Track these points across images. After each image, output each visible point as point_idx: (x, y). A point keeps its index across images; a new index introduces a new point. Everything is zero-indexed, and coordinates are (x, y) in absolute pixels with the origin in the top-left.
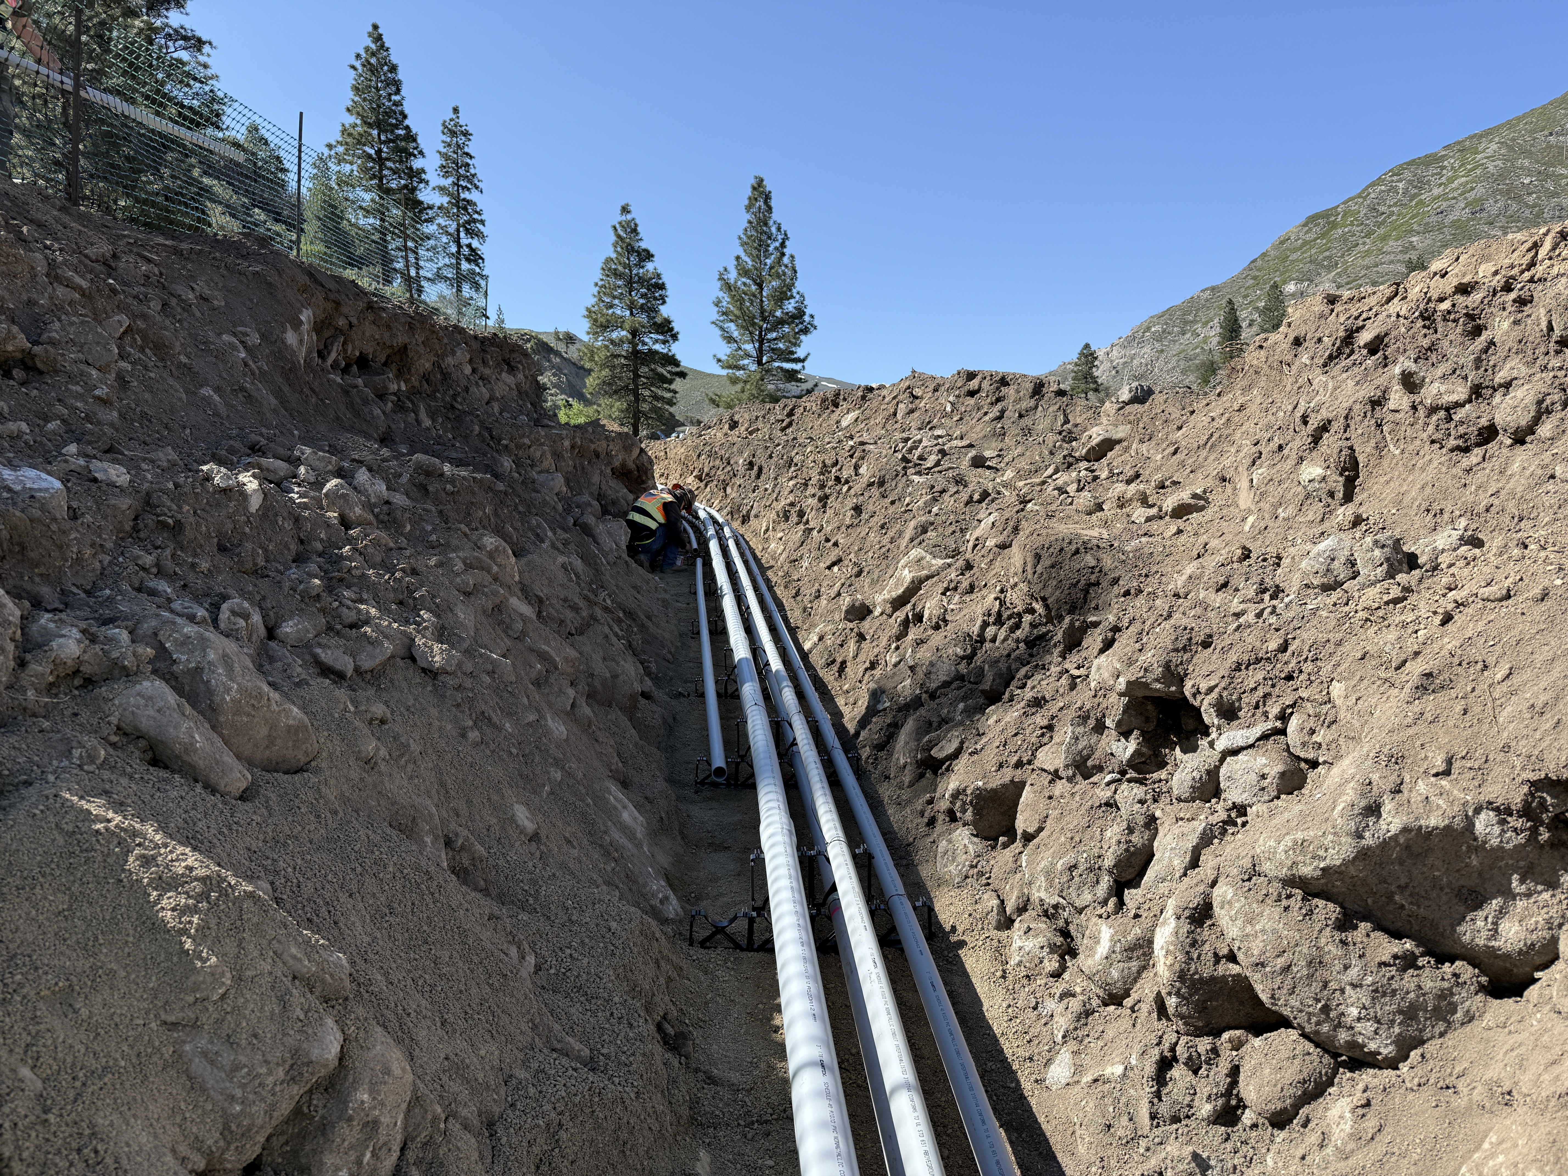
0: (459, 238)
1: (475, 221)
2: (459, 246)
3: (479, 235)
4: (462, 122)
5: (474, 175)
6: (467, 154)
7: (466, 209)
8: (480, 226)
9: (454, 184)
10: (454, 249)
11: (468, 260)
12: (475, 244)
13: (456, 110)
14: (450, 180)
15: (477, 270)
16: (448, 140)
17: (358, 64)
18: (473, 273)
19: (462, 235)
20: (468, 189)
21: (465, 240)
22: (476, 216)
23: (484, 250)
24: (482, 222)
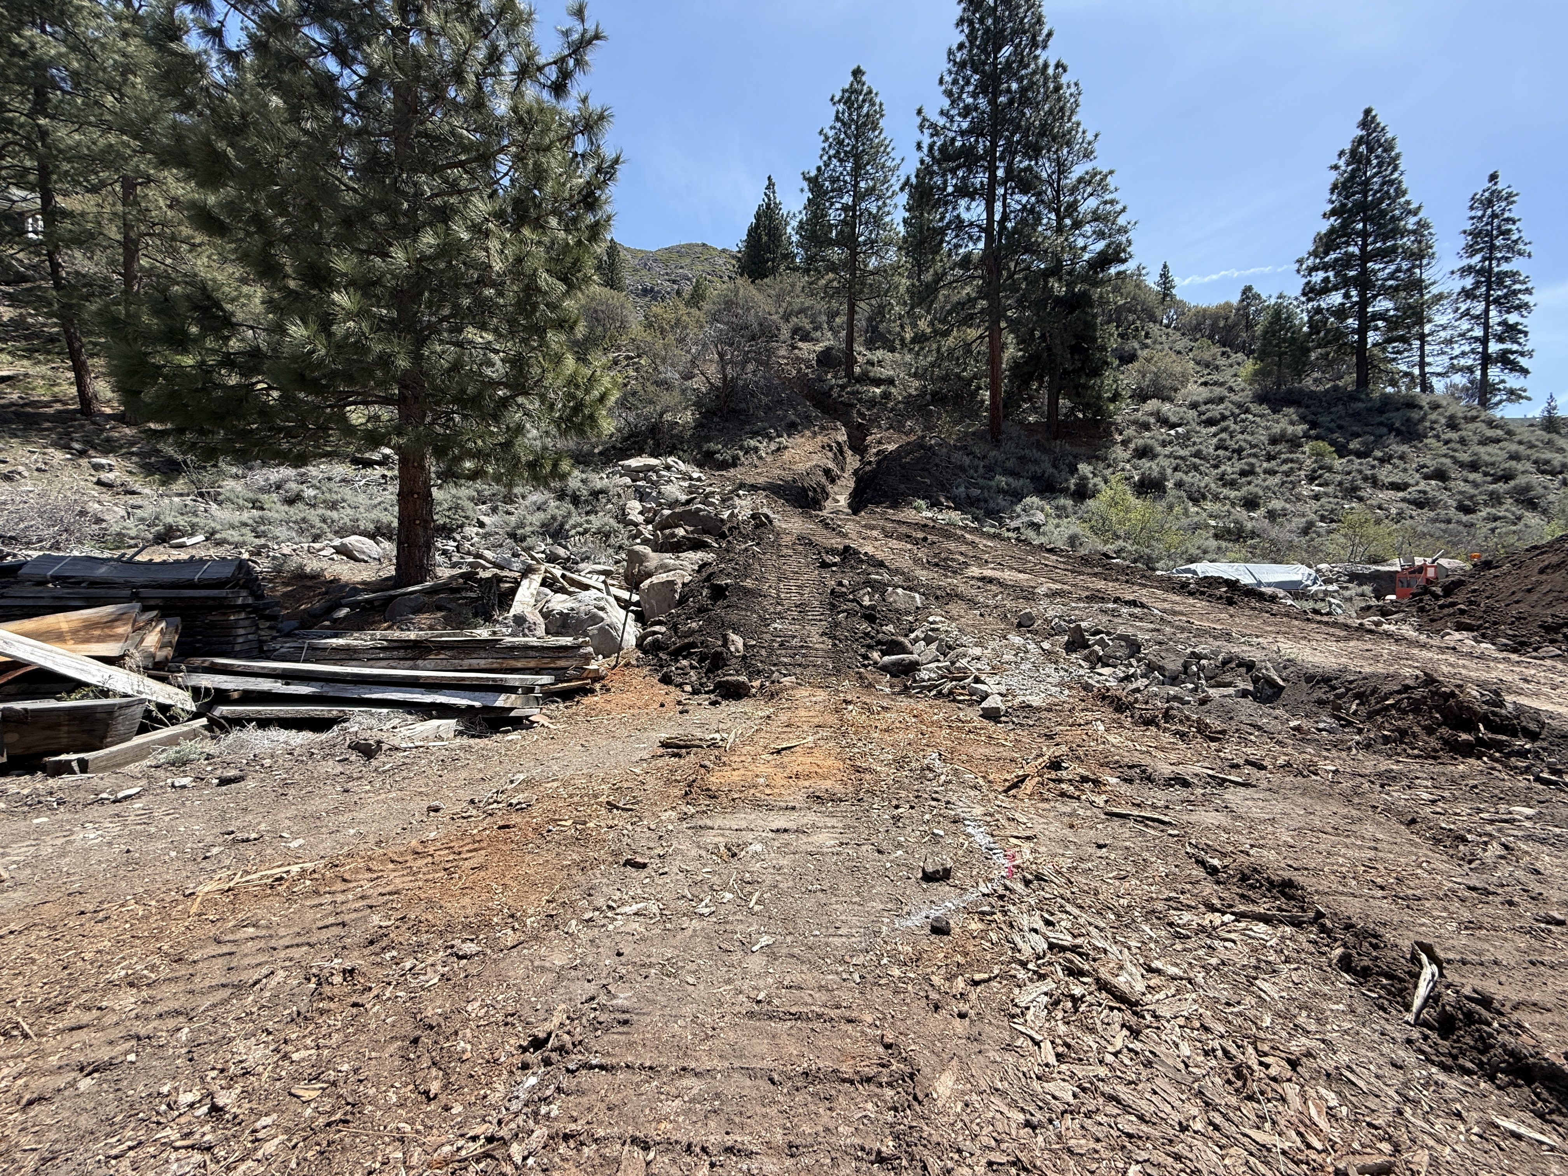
0: (1487, 318)
1: (1515, 293)
2: (1486, 326)
3: (1521, 307)
4: (1499, 187)
5: (1516, 242)
6: (1508, 220)
7: (1501, 283)
8: (1525, 298)
9: (1484, 259)
10: (1479, 332)
11: (1501, 339)
12: (1513, 318)
13: (1493, 177)
14: (1478, 257)
15: (1515, 347)
16: (1480, 213)
17: (1342, 163)
18: (1506, 352)
19: (1493, 313)
20: (1507, 259)
21: (1495, 317)
22: (1517, 287)
23: (1527, 321)
24: (1528, 291)
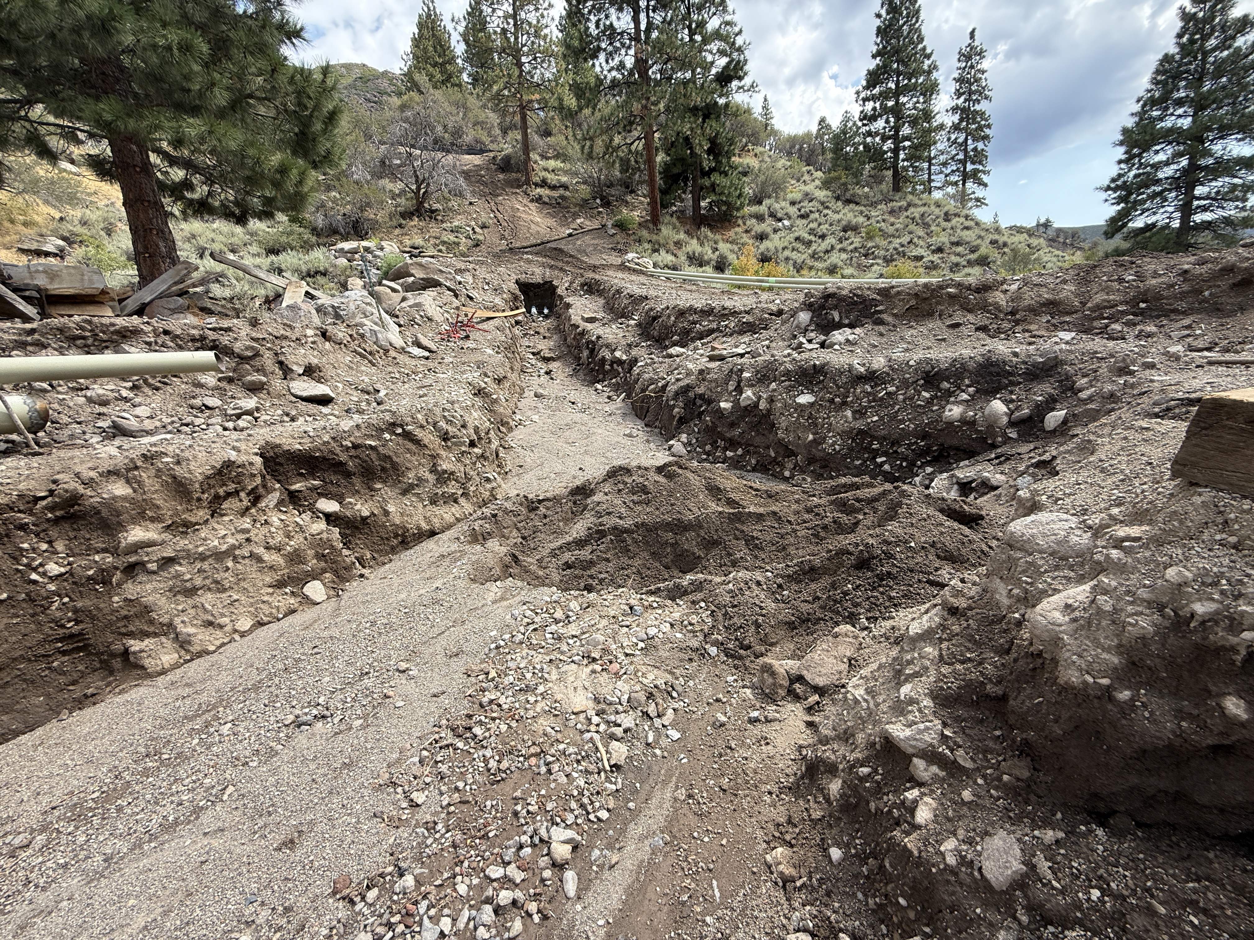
0: (966, 145)
1: (982, 127)
2: (966, 151)
3: (986, 138)
4: (976, 43)
5: (984, 87)
6: (979, 70)
7: (974, 119)
8: (987, 131)
9: (966, 101)
10: (961, 156)
11: (973, 163)
12: (980, 146)
13: (972, 35)
14: (962, 99)
15: (981, 168)
16: (964, 65)
17: (883, 12)
18: (976, 171)
19: (970, 142)
20: (978, 101)
21: (971, 145)
22: (983, 122)
23: (988, 149)
24: (989, 126)
